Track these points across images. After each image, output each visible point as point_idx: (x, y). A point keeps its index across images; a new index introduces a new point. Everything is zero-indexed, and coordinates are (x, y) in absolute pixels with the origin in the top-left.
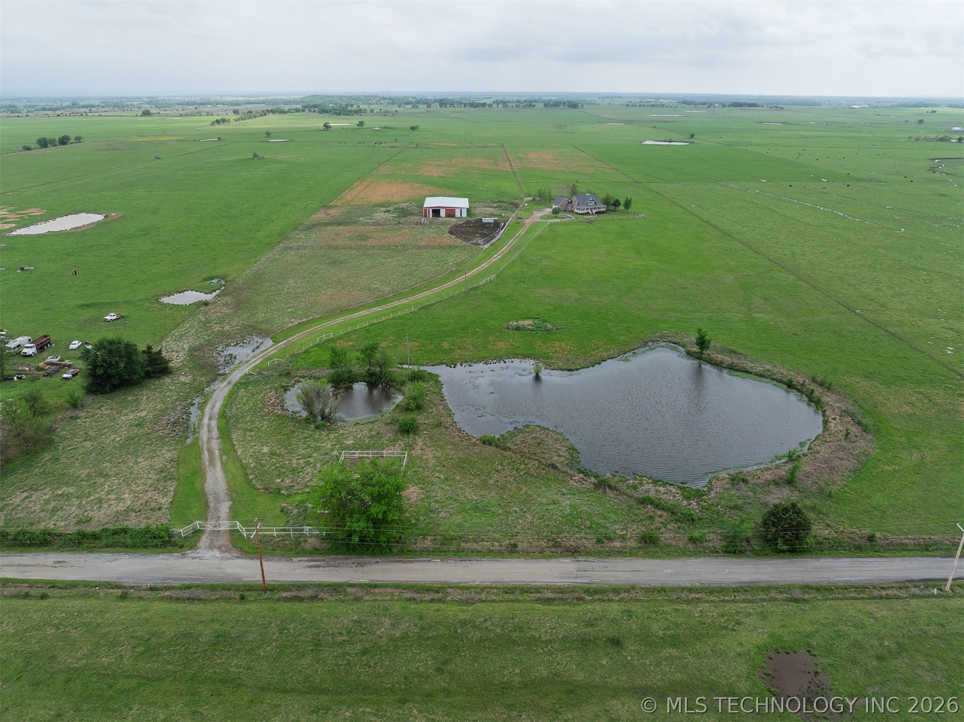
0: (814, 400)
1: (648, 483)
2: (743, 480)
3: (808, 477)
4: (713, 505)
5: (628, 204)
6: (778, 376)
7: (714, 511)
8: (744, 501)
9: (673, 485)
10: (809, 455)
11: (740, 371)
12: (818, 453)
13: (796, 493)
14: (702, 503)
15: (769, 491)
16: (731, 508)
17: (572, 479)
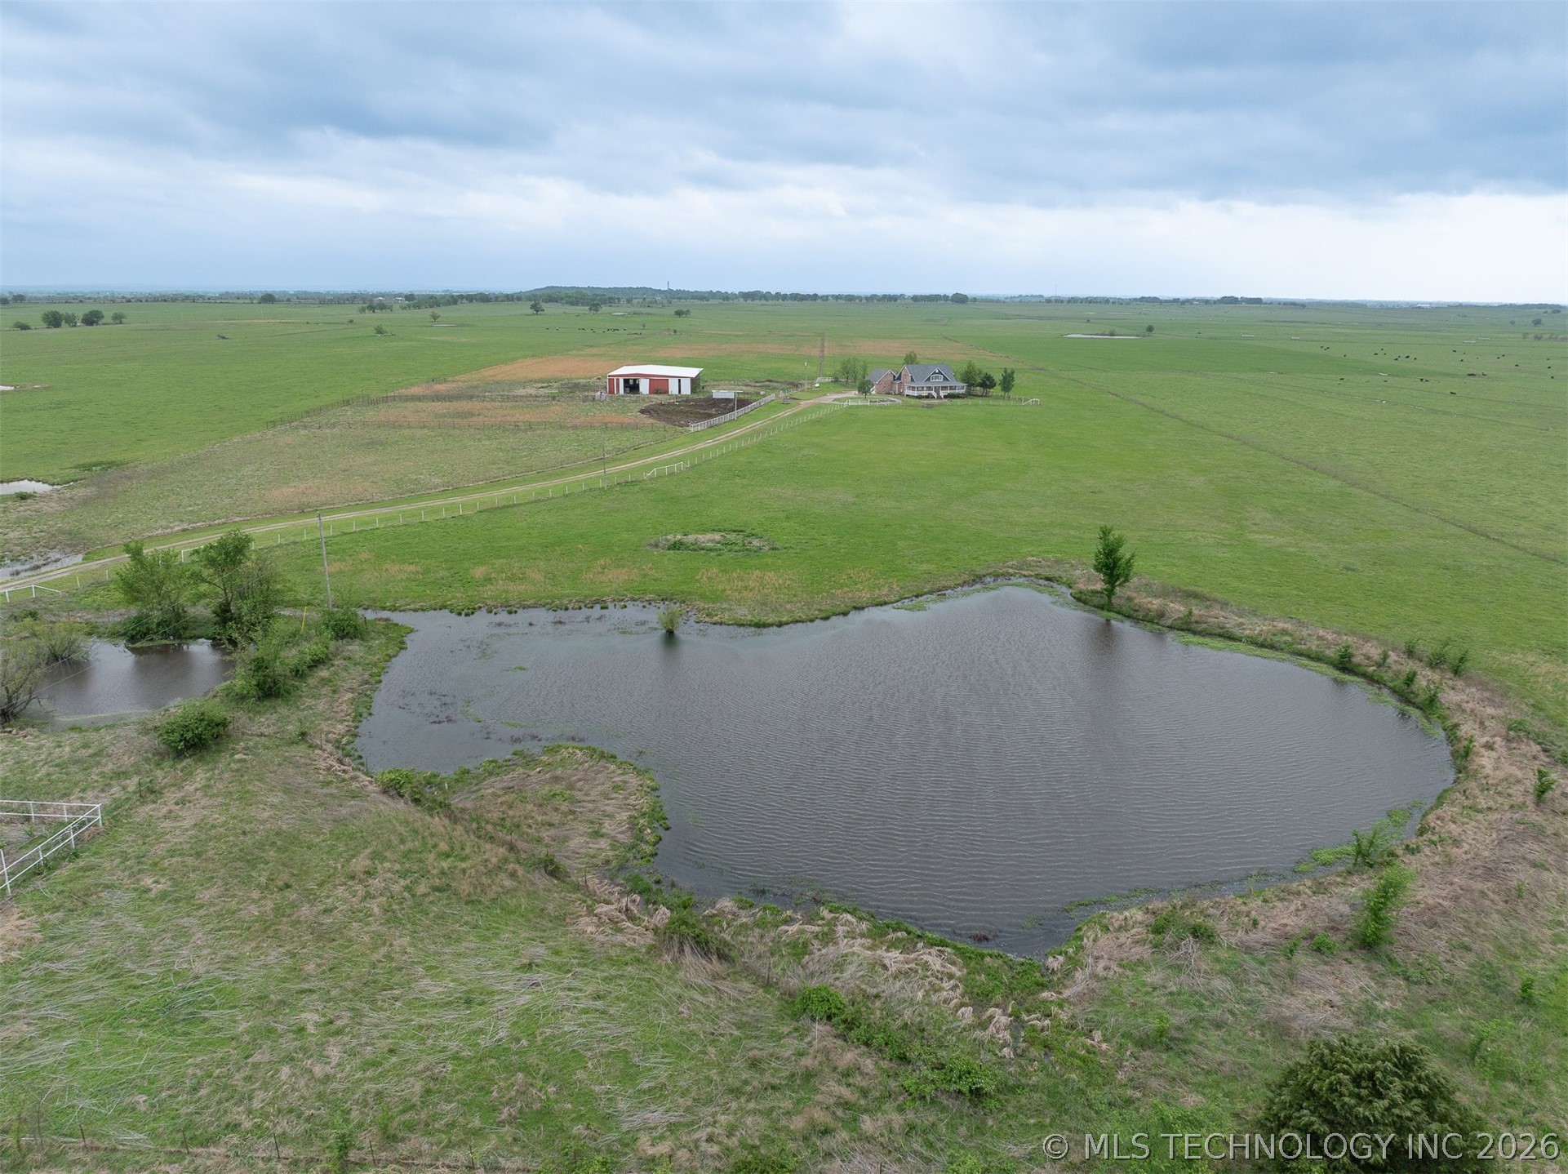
0: (1418, 700)
1: (851, 935)
2: (1198, 933)
3: (1435, 924)
4: (1073, 1027)
5: (1007, 382)
6: (1313, 646)
7: (1072, 1054)
8: (1194, 1012)
9: (943, 944)
10: (1427, 851)
11: (1211, 635)
12: (1456, 843)
13: (1397, 987)
14: (1034, 1020)
15: (1291, 976)
16: (1142, 1043)
17: (591, 912)
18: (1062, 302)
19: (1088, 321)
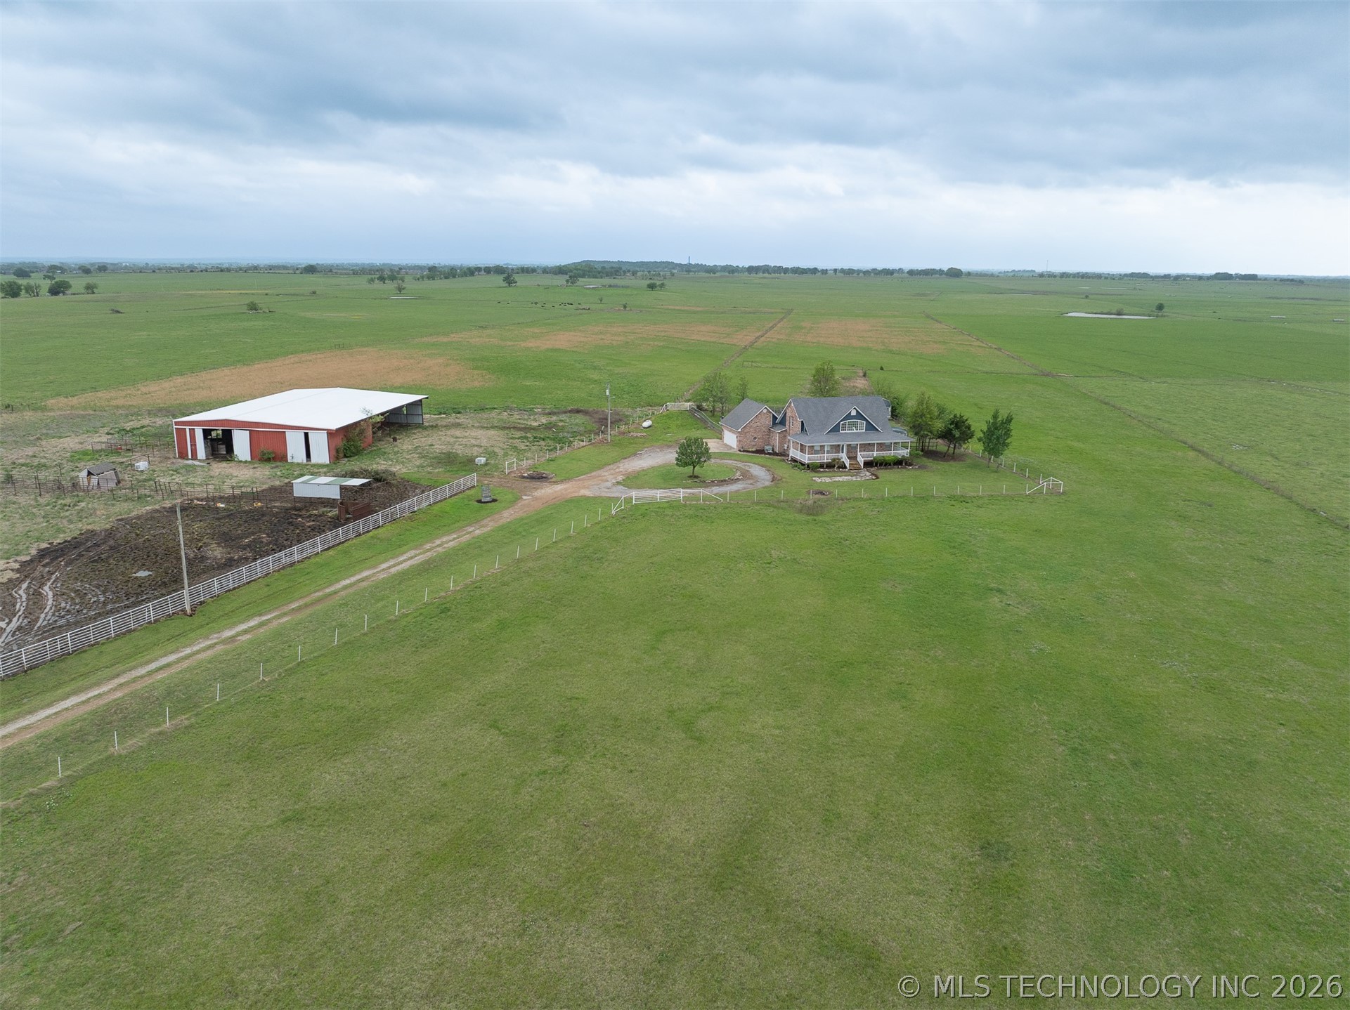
5: (997, 437)
18: (1055, 276)
19: (1087, 297)
